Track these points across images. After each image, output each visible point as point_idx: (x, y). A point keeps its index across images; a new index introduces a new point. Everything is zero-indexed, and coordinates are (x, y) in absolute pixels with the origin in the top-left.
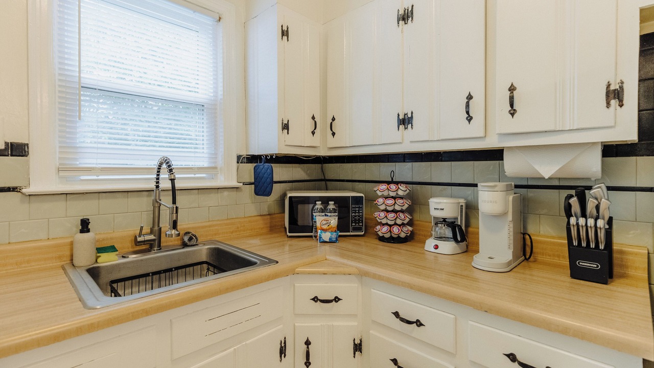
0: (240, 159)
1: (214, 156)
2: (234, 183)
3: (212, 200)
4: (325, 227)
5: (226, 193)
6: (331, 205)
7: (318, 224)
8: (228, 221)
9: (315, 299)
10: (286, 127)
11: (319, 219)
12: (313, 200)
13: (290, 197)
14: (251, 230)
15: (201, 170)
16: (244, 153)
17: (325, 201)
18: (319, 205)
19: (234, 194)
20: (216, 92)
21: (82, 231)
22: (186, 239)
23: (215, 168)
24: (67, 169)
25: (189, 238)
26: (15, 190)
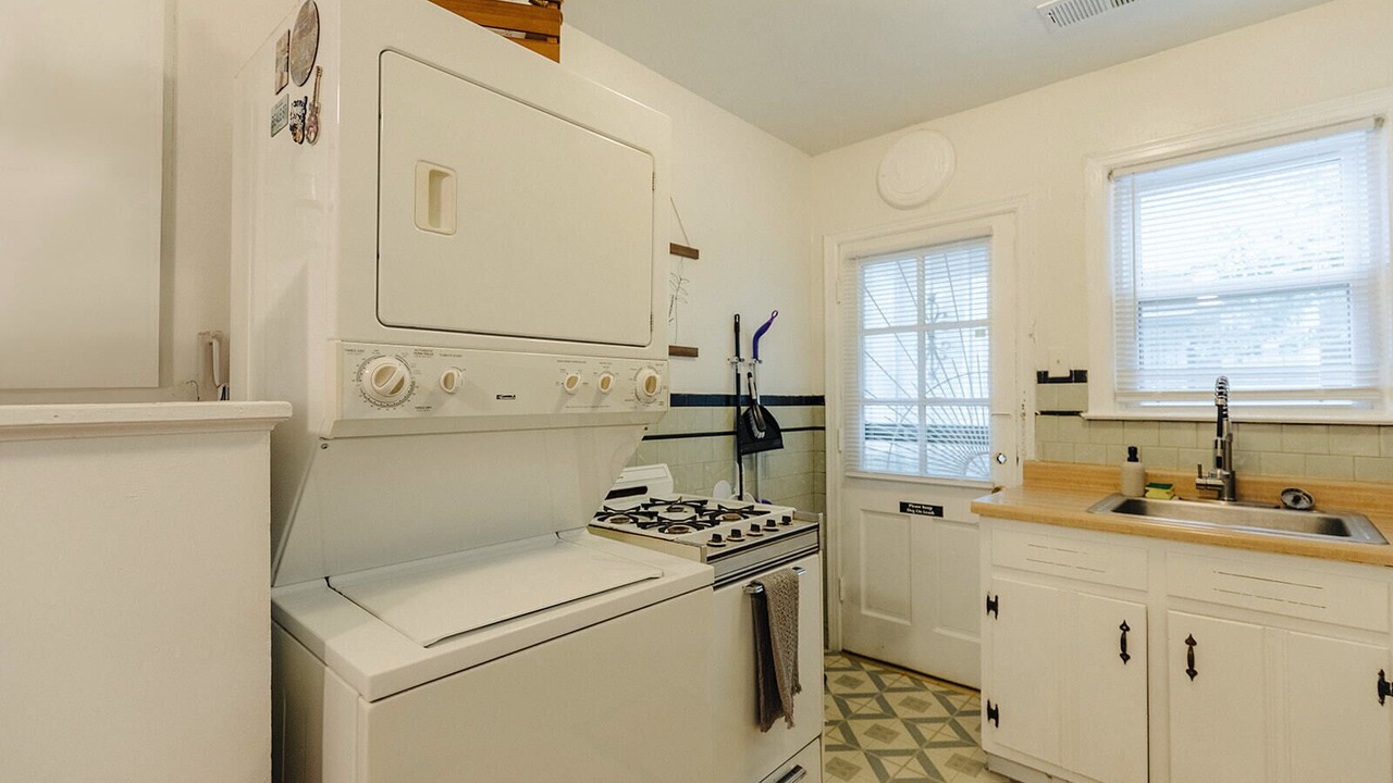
1: (1370, 370)
15: (1337, 393)
20: (1377, 254)
21: (1129, 460)
22: (1289, 499)
23: (1374, 390)
24: (1125, 394)
25: (1294, 498)
26: (1076, 413)
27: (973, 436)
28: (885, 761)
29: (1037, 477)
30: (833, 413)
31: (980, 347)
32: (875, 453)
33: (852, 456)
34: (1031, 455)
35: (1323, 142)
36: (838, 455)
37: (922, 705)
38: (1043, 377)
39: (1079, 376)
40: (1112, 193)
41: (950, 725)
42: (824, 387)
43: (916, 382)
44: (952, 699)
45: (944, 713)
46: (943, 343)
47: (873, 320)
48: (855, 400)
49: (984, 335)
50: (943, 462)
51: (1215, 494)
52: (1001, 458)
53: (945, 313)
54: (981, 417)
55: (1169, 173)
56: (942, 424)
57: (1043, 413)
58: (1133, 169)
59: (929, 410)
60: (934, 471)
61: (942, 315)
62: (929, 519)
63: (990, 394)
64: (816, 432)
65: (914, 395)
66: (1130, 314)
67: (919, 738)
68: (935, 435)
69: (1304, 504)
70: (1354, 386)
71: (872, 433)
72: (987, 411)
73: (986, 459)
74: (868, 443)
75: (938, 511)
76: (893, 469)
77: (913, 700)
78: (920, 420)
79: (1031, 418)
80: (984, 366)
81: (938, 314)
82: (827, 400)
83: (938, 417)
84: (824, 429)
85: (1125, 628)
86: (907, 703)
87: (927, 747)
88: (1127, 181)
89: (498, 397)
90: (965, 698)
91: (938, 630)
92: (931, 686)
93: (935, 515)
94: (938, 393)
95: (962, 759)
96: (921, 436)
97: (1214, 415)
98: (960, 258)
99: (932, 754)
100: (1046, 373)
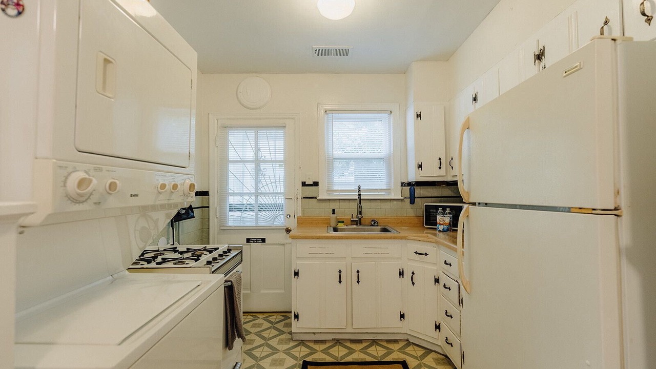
0: (403, 184)
1: (389, 183)
2: (400, 197)
3: (387, 206)
4: (441, 223)
5: (395, 202)
6: (448, 210)
7: (438, 221)
8: (396, 217)
9: (416, 253)
10: (420, 166)
11: (439, 218)
12: (437, 207)
13: (425, 205)
14: (410, 223)
15: (381, 190)
16: (406, 181)
17: (444, 208)
18: (440, 210)
19: (399, 203)
20: (390, 150)
21: (333, 214)
22: (373, 223)
23: (390, 189)
24: (330, 191)
25: (374, 223)
26: (315, 198)
27: (278, 207)
28: (254, 352)
29: (301, 222)
30: (213, 199)
31: (281, 171)
32: (234, 217)
33: (223, 219)
34: (300, 214)
35: (380, 115)
36: (216, 219)
37: (260, 325)
38: (304, 184)
39: (316, 184)
40: (326, 118)
41: (273, 329)
42: (209, 187)
43: (254, 185)
44: (271, 319)
45: (269, 325)
46: (264, 169)
47: (232, 156)
48: (224, 193)
49: (282, 167)
50: (265, 219)
51: (355, 223)
52: (288, 217)
53: (265, 156)
54: (281, 200)
55: (341, 115)
56: (264, 203)
57: (304, 198)
58: (333, 112)
59: (259, 198)
60: (262, 223)
61: (263, 157)
62: (259, 244)
63: (285, 191)
64: (203, 209)
65: (253, 191)
66: (330, 162)
67: (263, 338)
68: (262, 208)
69: (376, 224)
70: (385, 188)
71: (232, 208)
72: (283, 197)
73: (282, 216)
74: (230, 213)
75: (263, 240)
76: (242, 224)
77: (256, 324)
78: (256, 202)
79: (300, 200)
80: (282, 178)
81: (262, 156)
82: (210, 193)
83: (263, 200)
84: (208, 207)
85: (340, 271)
86: (254, 326)
87: (268, 340)
88: (330, 115)
89: (131, 195)
90: (275, 317)
91: (262, 292)
92: (260, 316)
93: (262, 242)
94: (263, 190)
95: (282, 340)
96: (256, 209)
97: (357, 197)
98: (271, 133)
99: (270, 342)
100: (305, 182)
